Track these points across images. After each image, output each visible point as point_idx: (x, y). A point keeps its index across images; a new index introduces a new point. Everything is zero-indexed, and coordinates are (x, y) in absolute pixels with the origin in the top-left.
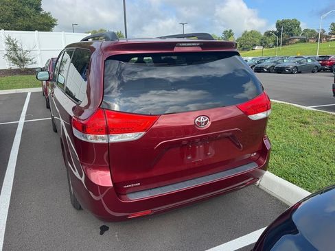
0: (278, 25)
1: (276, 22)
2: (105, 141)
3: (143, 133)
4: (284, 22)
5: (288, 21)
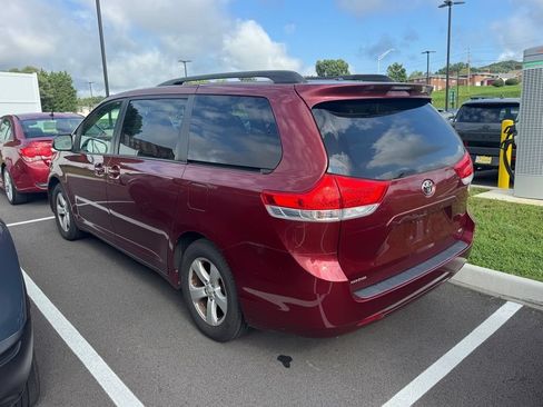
0: (319, 69)
1: (315, 63)
2: (337, 219)
3: (377, 205)
4: (327, 64)
5: (333, 62)
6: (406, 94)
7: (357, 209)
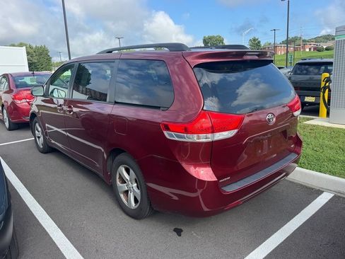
0: (205, 41)
1: (203, 38)
2: (210, 140)
3: (236, 131)
4: (210, 38)
5: (213, 37)
6: (256, 58)
7: (224, 133)
